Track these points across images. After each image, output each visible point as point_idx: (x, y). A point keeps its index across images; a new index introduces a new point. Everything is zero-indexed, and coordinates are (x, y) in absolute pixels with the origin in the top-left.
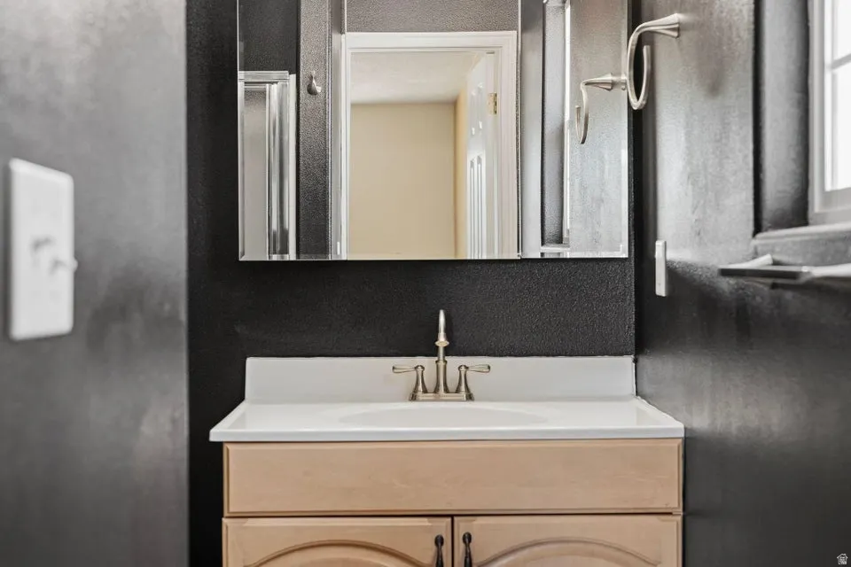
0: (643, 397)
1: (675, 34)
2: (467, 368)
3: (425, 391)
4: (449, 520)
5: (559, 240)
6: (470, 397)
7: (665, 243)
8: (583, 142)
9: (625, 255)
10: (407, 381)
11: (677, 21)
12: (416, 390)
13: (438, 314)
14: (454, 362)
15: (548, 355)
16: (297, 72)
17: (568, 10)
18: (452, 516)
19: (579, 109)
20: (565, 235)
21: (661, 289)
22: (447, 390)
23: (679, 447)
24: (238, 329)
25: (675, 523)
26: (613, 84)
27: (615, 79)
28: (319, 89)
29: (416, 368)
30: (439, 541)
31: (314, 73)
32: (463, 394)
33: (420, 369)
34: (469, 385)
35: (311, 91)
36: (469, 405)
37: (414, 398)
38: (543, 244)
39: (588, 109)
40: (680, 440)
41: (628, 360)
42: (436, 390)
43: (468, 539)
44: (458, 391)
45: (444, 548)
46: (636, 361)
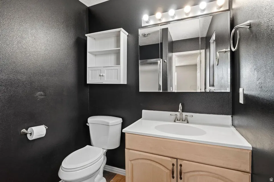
0: (235, 127)
1: (249, 27)
2: (187, 116)
3: (177, 120)
4: (176, 160)
5: (213, 86)
6: (188, 122)
7: (243, 89)
8: (218, 65)
9: (229, 91)
10: (173, 117)
11: (249, 23)
12: (175, 120)
13: (179, 104)
14: (184, 114)
15: (208, 114)
16: (162, 59)
17: (215, 42)
18: (177, 159)
19: (217, 58)
20: (214, 85)
21: (241, 101)
22: (182, 120)
23: (250, 153)
24: (141, 104)
25: (248, 176)
26: (226, 52)
27: (226, 50)
28: (166, 61)
29: (175, 115)
30: (173, 165)
31: (165, 58)
32: (186, 122)
33: (176, 115)
34: (188, 120)
35: (165, 62)
36: (187, 124)
37: (175, 121)
38: (210, 86)
39: (219, 57)
40: (251, 151)
41: (230, 117)
42: (180, 120)
43: (181, 165)
44: (185, 121)
45: (174, 167)
46: (232, 117)
